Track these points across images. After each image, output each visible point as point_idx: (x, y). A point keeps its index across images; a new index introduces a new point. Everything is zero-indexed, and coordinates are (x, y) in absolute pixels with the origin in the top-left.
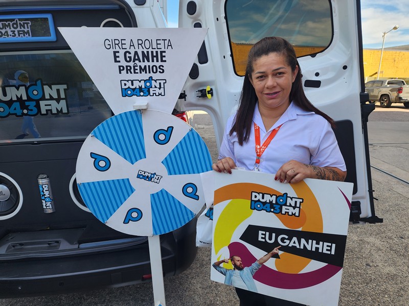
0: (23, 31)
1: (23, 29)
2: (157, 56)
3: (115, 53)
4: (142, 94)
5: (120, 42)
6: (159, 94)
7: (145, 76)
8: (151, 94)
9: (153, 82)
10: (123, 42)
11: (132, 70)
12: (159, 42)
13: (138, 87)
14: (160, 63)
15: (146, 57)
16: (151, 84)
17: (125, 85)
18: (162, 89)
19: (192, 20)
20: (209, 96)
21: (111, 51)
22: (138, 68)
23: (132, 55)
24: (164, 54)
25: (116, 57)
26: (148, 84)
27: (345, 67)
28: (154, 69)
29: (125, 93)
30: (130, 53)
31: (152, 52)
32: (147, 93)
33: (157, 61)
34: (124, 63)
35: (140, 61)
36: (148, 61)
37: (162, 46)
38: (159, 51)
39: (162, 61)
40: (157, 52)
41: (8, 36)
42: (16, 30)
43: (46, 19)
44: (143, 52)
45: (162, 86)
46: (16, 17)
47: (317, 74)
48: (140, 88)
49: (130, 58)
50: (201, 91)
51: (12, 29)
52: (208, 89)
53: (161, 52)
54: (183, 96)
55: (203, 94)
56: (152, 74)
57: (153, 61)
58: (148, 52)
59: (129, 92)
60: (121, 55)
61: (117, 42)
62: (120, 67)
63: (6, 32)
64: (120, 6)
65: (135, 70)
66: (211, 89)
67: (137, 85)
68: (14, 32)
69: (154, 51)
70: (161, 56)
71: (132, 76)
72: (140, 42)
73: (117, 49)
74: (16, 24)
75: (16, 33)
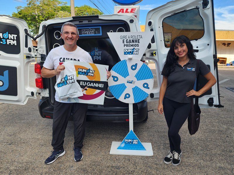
0: (92, 32)
2: (135, 41)
4: (131, 54)
5: (125, 37)
6: (136, 54)
7: (132, 48)
9: (135, 50)
11: (128, 46)
12: (138, 36)
14: (138, 43)
15: (133, 41)
16: (134, 50)
17: (125, 51)
19: (150, 28)
20: (154, 55)
21: (122, 39)
22: (130, 45)
24: (139, 40)
28: (135, 45)
29: (125, 53)
30: (128, 40)
33: (137, 43)
35: (131, 43)
36: (134, 43)
38: (138, 39)
39: (138, 42)
42: (89, 32)
43: (100, 28)
45: (138, 51)
47: (197, 47)
50: (152, 53)
51: (88, 32)
52: (154, 52)
54: (144, 55)
55: (152, 54)
56: (135, 47)
63: (86, 33)
64: (125, 23)
66: (155, 53)
67: (129, 51)
69: (136, 39)
70: (138, 41)
71: (128, 48)
72: (132, 36)
73: (124, 39)
74: (90, 30)
75: (89, 33)
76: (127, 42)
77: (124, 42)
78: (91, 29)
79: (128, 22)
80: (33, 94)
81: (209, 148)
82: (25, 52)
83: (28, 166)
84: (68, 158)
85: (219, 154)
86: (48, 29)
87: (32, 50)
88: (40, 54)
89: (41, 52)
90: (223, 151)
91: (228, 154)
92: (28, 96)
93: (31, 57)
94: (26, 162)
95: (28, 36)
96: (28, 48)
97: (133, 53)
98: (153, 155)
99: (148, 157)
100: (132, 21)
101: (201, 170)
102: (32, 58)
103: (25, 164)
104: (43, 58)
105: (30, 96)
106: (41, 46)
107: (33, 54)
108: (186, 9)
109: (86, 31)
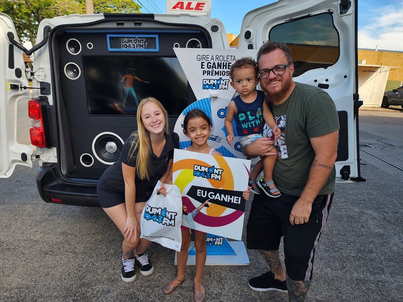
0: (140, 45)
1: (140, 43)
2: (226, 66)
3: (202, 63)
4: (214, 88)
5: (206, 57)
6: (225, 89)
7: (217, 77)
8: (220, 88)
9: (222, 81)
10: (208, 57)
11: (211, 74)
12: (228, 57)
13: (212, 84)
14: (227, 70)
15: (219, 66)
16: (220, 82)
17: (205, 82)
18: (227, 85)
19: (247, 42)
21: (200, 62)
22: (214, 72)
23: (212, 65)
25: (202, 65)
26: (219, 82)
27: (345, 77)
28: (223, 73)
29: (204, 87)
30: (210, 63)
31: (224, 63)
32: (217, 88)
34: (206, 69)
35: (216, 68)
36: (221, 68)
37: (229, 60)
39: (228, 68)
40: (226, 63)
41: (130, 47)
42: (136, 44)
43: (155, 38)
44: (218, 63)
45: (227, 84)
46: (137, 36)
47: (327, 80)
48: (214, 84)
49: (210, 66)
51: (133, 43)
53: (229, 63)
56: (222, 76)
57: (223, 68)
58: (221, 63)
59: (207, 87)
60: (205, 64)
61: (204, 57)
62: (204, 71)
63: (130, 45)
65: (212, 73)
67: (212, 82)
68: (134, 45)
70: (228, 66)
71: (210, 77)
72: (217, 57)
73: (204, 61)
74: (136, 40)
75: (135, 46)
77: (203, 67)
78: (139, 38)
79: (209, 30)
80: (24, 157)
81: (336, 247)
82: (8, 78)
83: (23, 294)
84: (98, 277)
85: (353, 257)
86: (54, 34)
87: (23, 73)
88: (38, 82)
89: (40, 77)
90: (359, 251)
91: (367, 256)
92: (14, 161)
93: (21, 88)
94: (17, 288)
95: (15, 47)
96: (14, 70)
97: (219, 86)
98: (249, 262)
99: (241, 266)
101: (329, 285)
102: (23, 89)
103: (16, 290)
104: (44, 89)
105: (19, 161)
106: (41, 66)
107: (24, 81)
108: (311, 13)
109: (129, 41)
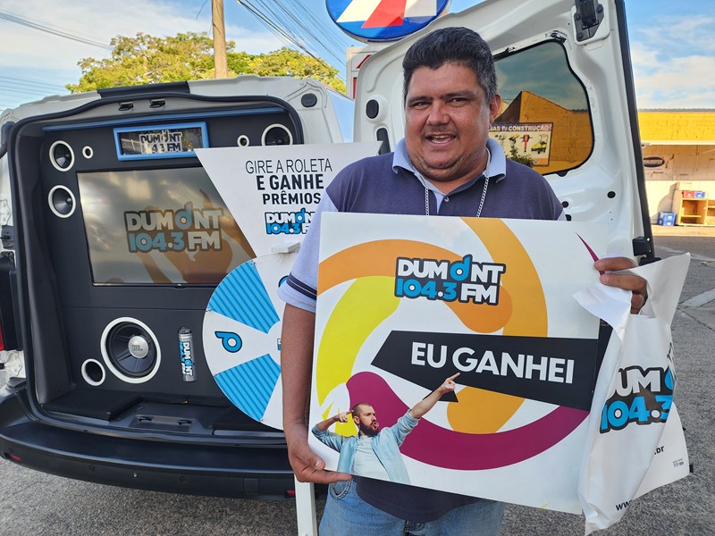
1: (173, 142)
4: (292, 230)
5: (265, 165)
7: (296, 207)
8: (304, 231)
9: (306, 215)
13: (286, 222)
14: (315, 190)
15: (297, 182)
16: (303, 218)
17: (271, 218)
19: (374, 125)
21: (254, 176)
22: (287, 197)
23: (280, 181)
24: (320, 178)
25: (259, 183)
26: (300, 218)
27: (612, 194)
28: (308, 199)
29: (270, 231)
30: (277, 178)
32: (299, 230)
33: (312, 187)
34: (269, 191)
35: (289, 188)
36: (300, 188)
37: (317, 168)
38: (314, 174)
39: (318, 187)
40: (311, 176)
41: (156, 150)
42: (166, 144)
44: (293, 176)
46: (167, 127)
47: (566, 204)
48: (290, 223)
49: (277, 183)
51: (162, 142)
56: (305, 205)
57: (306, 188)
58: (299, 176)
59: (276, 228)
60: (266, 180)
61: (261, 164)
62: (264, 195)
65: (283, 199)
67: (285, 219)
68: (163, 146)
69: (308, 174)
70: (317, 182)
71: (279, 208)
72: (290, 163)
73: (262, 173)
74: (166, 135)
75: (166, 147)
76: (275, 186)
77: (262, 186)
79: (297, 105)
86: (18, 137)
97: (301, 227)
100: (309, 101)
104: (8, 238)
106: (3, 196)
108: (511, 47)
109: (154, 138)
